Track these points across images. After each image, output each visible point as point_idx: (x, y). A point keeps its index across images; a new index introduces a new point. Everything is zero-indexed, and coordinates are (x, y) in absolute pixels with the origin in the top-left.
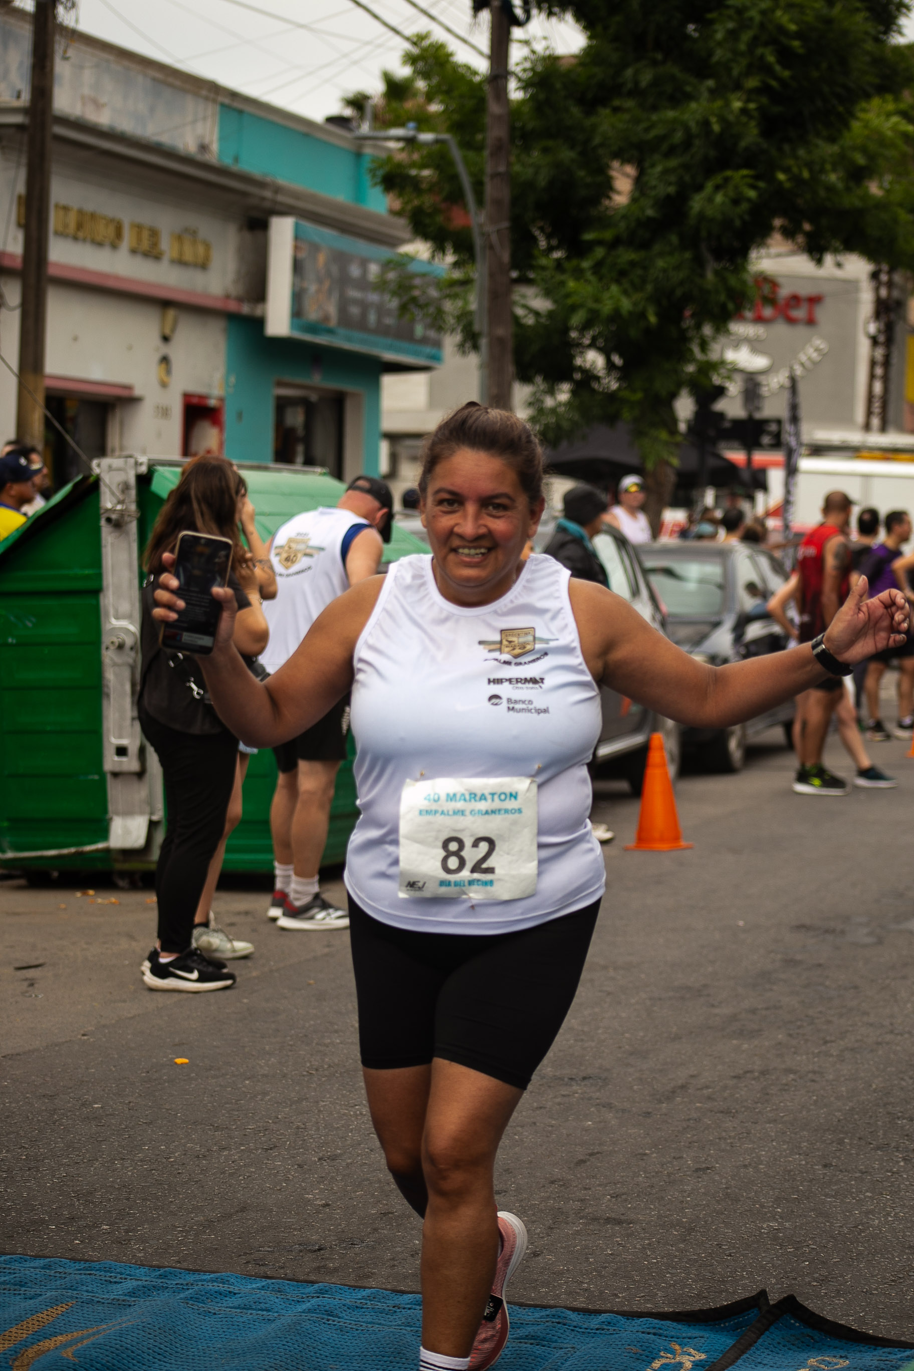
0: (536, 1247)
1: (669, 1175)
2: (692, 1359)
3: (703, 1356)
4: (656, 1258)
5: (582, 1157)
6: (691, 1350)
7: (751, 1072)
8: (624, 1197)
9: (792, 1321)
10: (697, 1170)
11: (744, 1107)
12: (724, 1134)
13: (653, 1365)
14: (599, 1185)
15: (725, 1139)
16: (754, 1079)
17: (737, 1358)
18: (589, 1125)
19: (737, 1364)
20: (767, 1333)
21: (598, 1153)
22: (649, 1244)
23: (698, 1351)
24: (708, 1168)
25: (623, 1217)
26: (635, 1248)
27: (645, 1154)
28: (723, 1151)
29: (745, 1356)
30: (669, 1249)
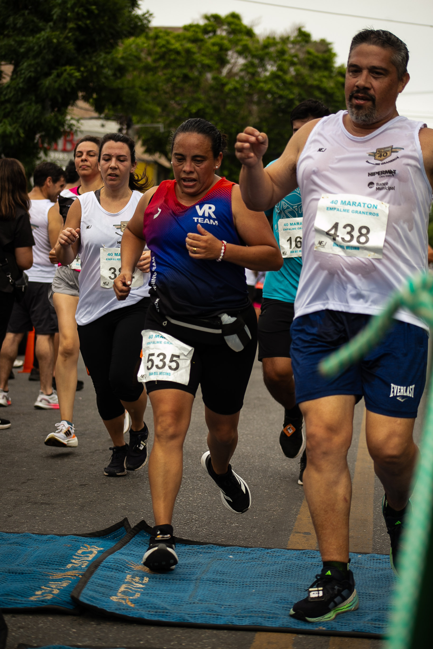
0: (9, 514)
1: (68, 487)
2: (96, 550)
3: (102, 549)
4: (69, 517)
5: (23, 481)
6: (96, 547)
7: (99, 450)
8: (48, 495)
9: (145, 534)
10: (81, 485)
11: (98, 462)
12: (91, 472)
13: (78, 552)
14: (35, 491)
15: (92, 474)
16: (101, 453)
17: (121, 547)
18: (24, 470)
19: (121, 550)
20: (134, 538)
21: (31, 479)
22: (64, 512)
23: (99, 547)
24: (86, 484)
25: (49, 502)
26: (58, 513)
27: (55, 480)
28: (92, 478)
29: (125, 547)
30: (74, 514)
